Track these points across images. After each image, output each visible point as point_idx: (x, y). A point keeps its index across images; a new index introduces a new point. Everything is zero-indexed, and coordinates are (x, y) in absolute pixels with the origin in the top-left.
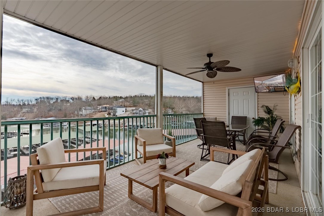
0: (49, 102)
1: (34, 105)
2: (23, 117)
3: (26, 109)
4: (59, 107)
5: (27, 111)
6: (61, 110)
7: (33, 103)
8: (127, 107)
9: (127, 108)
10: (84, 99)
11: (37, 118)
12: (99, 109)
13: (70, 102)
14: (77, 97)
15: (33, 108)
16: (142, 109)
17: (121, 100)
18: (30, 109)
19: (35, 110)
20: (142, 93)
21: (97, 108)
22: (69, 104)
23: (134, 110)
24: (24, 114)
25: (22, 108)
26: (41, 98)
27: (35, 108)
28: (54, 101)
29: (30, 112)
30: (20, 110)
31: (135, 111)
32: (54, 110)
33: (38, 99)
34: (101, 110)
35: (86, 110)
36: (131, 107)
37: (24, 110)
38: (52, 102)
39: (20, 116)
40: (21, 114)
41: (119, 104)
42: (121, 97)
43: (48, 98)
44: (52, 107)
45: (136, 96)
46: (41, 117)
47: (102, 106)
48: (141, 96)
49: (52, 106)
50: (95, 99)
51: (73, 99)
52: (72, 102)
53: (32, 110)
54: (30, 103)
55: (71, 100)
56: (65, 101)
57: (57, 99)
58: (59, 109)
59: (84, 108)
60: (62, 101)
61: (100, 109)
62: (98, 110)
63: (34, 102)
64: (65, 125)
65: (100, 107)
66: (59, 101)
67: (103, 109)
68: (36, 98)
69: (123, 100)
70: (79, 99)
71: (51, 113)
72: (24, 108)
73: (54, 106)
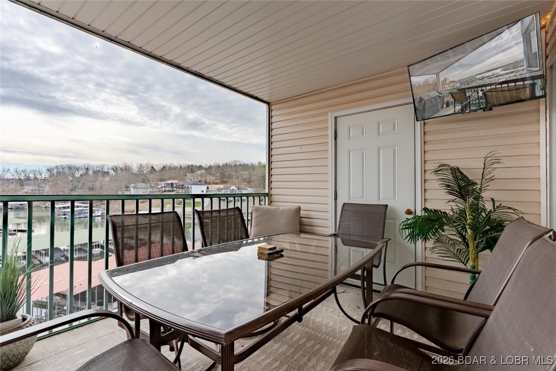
0: (73, 175)
1: (45, 180)
3: (31, 188)
4: (91, 184)
6: (93, 188)
7: (43, 176)
8: (210, 183)
9: (210, 186)
10: (135, 169)
12: (160, 187)
13: (110, 174)
14: (122, 166)
15: (44, 186)
16: (235, 188)
17: (199, 172)
18: (37, 187)
19: (47, 188)
20: (237, 160)
21: (157, 185)
22: (107, 179)
23: (222, 189)
25: (22, 185)
26: (57, 167)
27: (46, 184)
28: (81, 172)
29: (38, 192)
30: (19, 188)
31: (223, 191)
32: (81, 188)
33: (53, 169)
34: (163, 189)
35: (136, 188)
36: (217, 184)
37: (27, 189)
38: (77, 175)
41: (196, 179)
42: (200, 166)
43: (70, 168)
44: (77, 184)
45: (226, 164)
47: (165, 182)
48: (235, 165)
49: (78, 182)
50: (155, 170)
51: (115, 169)
52: (114, 174)
53: (41, 189)
54: (39, 177)
55: (112, 172)
56: (101, 173)
57: (87, 169)
58: (91, 186)
59: (133, 185)
60: (95, 172)
61: (162, 187)
62: (158, 188)
63: (45, 175)
64: (98, 216)
65: (163, 183)
66: (91, 173)
67: (168, 188)
68: (49, 168)
69: (203, 171)
70: (127, 169)
72: (27, 185)
73: (81, 183)
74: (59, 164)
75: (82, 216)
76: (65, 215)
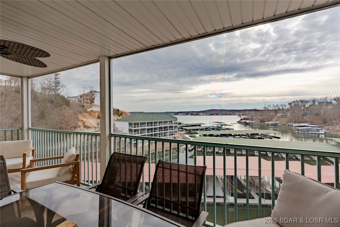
0: (304, 106)
1: (288, 110)
2: (277, 121)
3: (281, 114)
4: (316, 111)
5: (281, 116)
11: (290, 123)
15: (287, 113)
18: (283, 114)
19: (289, 114)
22: (330, 107)
24: (279, 118)
25: (276, 113)
26: (294, 102)
27: (288, 112)
28: (309, 104)
29: (284, 116)
30: (275, 114)
32: (310, 114)
33: (292, 103)
37: (279, 115)
38: (307, 105)
39: (275, 120)
40: (276, 118)
43: (302, 101)
44: (306, 111)
46: (294, 122)
49: (307, 110)
52: (336, 103)
53: (285, 115)
54: (285, 108)
55: (334, 102)
57: (314, 101)
58: (317, 113)
60: (319, 103)
63: (288, 107)
64: (322, 134)
66: (317, 104)
68: (289, 103)
71: (305, 118)
72: (278, 113)
73: (310, 110)
74: (295, 100)
75: (310, 132)
76: (298, 131)
